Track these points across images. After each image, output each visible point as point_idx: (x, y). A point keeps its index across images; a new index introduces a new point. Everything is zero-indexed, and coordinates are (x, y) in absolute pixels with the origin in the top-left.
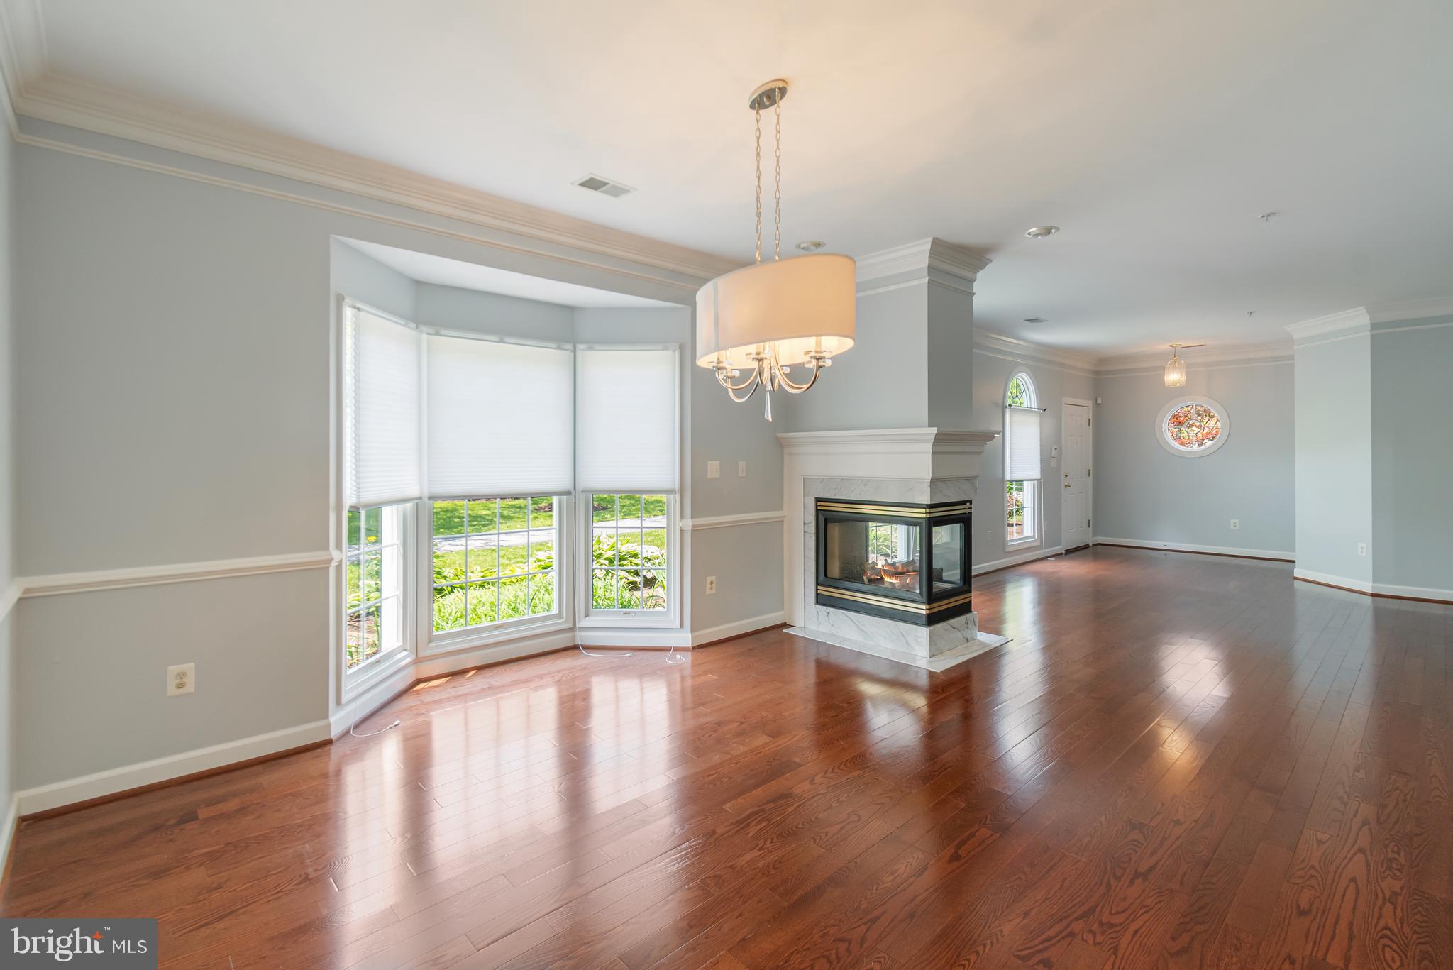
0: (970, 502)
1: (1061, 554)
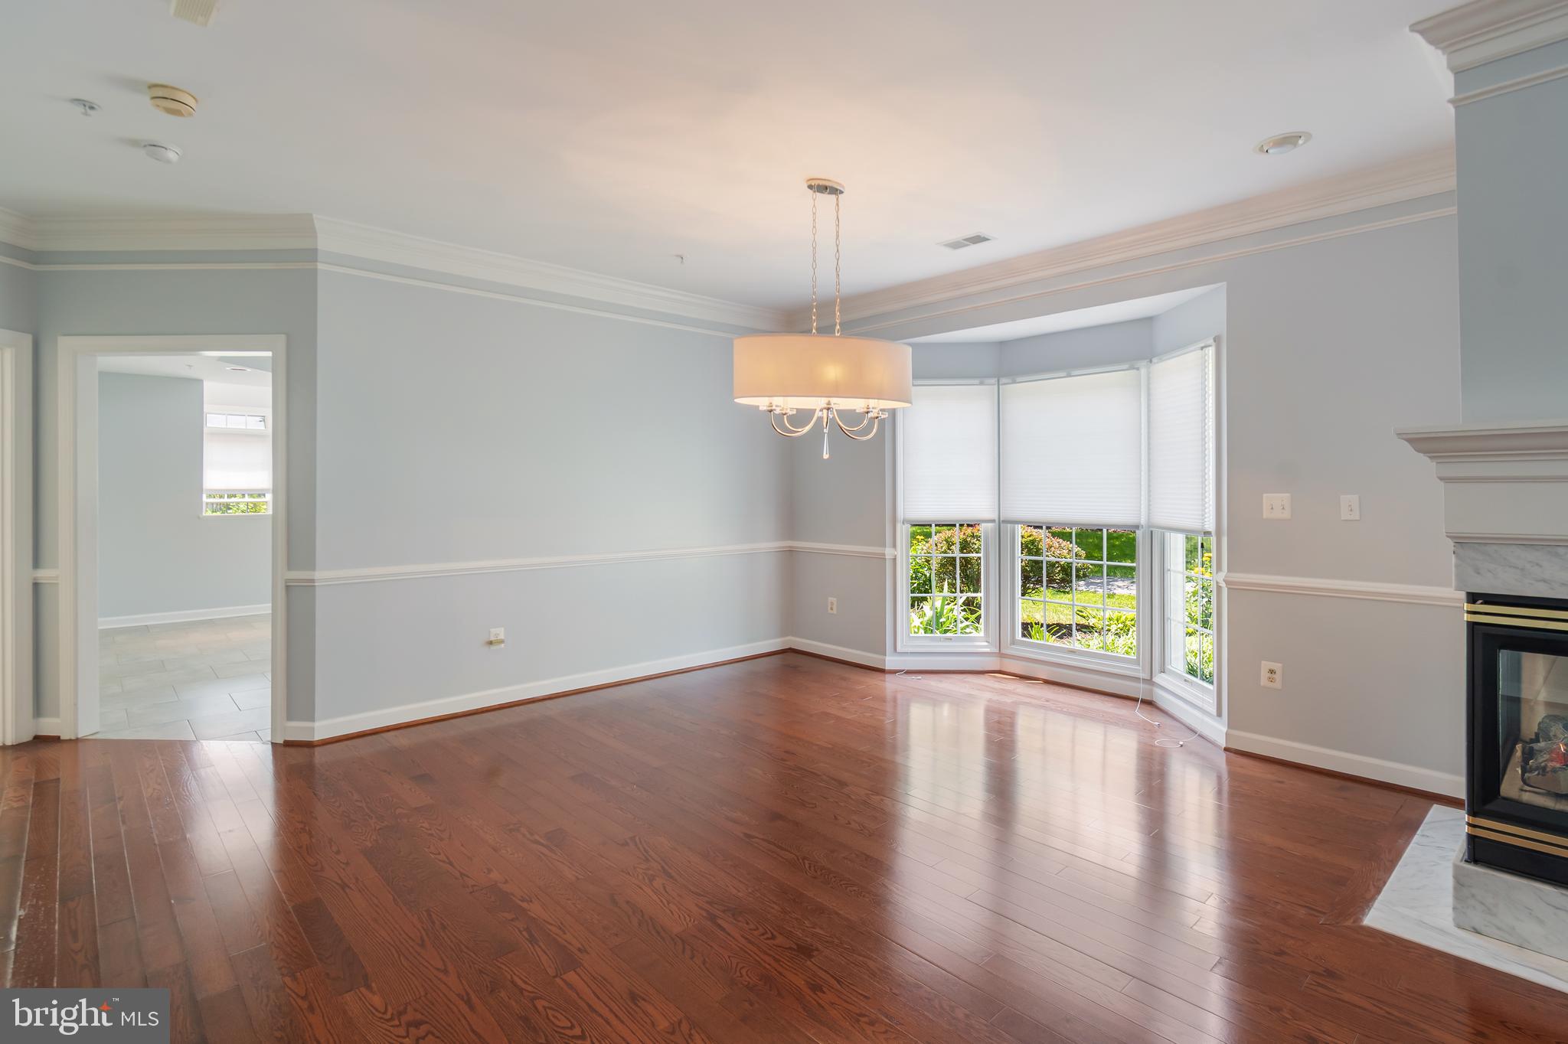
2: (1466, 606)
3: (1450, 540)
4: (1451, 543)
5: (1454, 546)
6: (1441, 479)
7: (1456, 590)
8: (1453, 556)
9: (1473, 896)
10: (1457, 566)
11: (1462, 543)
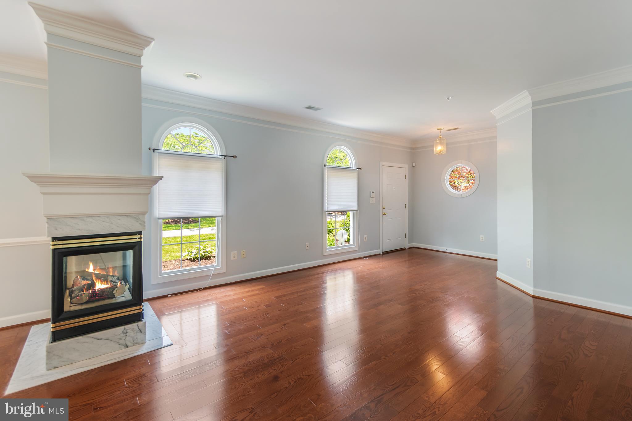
0: (140, 233)
1: (379, 254)
2: (51, 243)
3: (45, 218)
4: (45, 219)
5: (47, 220)
6: (42, 193)
7: (48, 237)
8: (47, 224)
9: (54, 355)
10: (48, 228)
11: (50, 219)
